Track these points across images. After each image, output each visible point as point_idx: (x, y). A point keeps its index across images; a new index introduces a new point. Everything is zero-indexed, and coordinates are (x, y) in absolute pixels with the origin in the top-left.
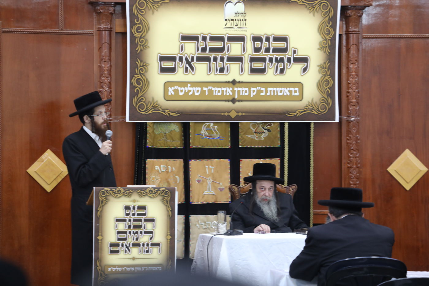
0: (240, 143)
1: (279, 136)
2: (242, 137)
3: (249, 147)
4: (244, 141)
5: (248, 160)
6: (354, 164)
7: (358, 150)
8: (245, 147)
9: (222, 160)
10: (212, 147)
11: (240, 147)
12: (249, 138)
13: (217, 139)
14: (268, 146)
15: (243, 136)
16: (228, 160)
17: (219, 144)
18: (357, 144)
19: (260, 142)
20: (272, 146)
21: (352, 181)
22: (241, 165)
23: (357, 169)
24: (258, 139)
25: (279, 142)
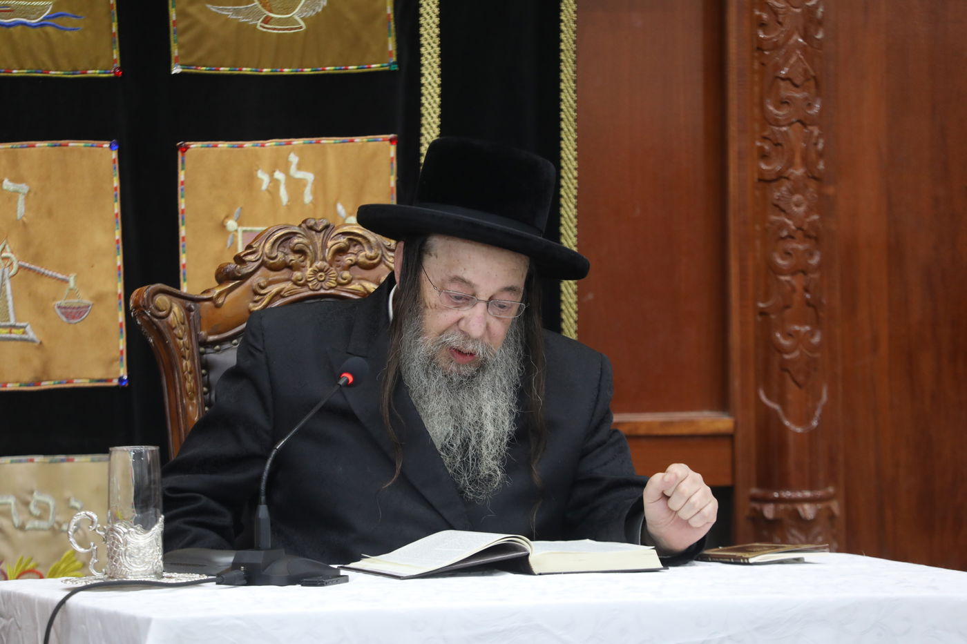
0: (175, 51)
1: (389, 10)
2: (182, 14)
3: (224, 70)
4: (198, 41)
5: (223, 145)
6: (798, 160)
7: (817, 82)
8: (203, 69)
9: (72, 144)
10: (16, 72)
11: (176, 70)
12: (227, 21)
13: (41, 25)
14: (330, 69)
15: (192, 10)
16: (106, 145)
17: (53, 57)
18: (812, 50)
19: (283, 45)
20: (352, 68)
21: (787, 254)
22: (182, 176)
23: (812, 187)
24: (272, 29)
25: (391, 46)
